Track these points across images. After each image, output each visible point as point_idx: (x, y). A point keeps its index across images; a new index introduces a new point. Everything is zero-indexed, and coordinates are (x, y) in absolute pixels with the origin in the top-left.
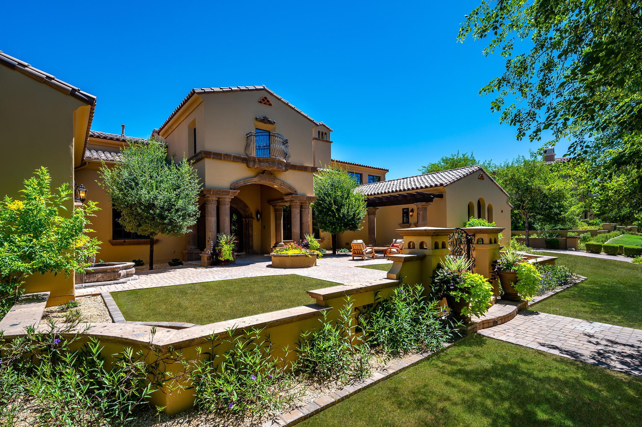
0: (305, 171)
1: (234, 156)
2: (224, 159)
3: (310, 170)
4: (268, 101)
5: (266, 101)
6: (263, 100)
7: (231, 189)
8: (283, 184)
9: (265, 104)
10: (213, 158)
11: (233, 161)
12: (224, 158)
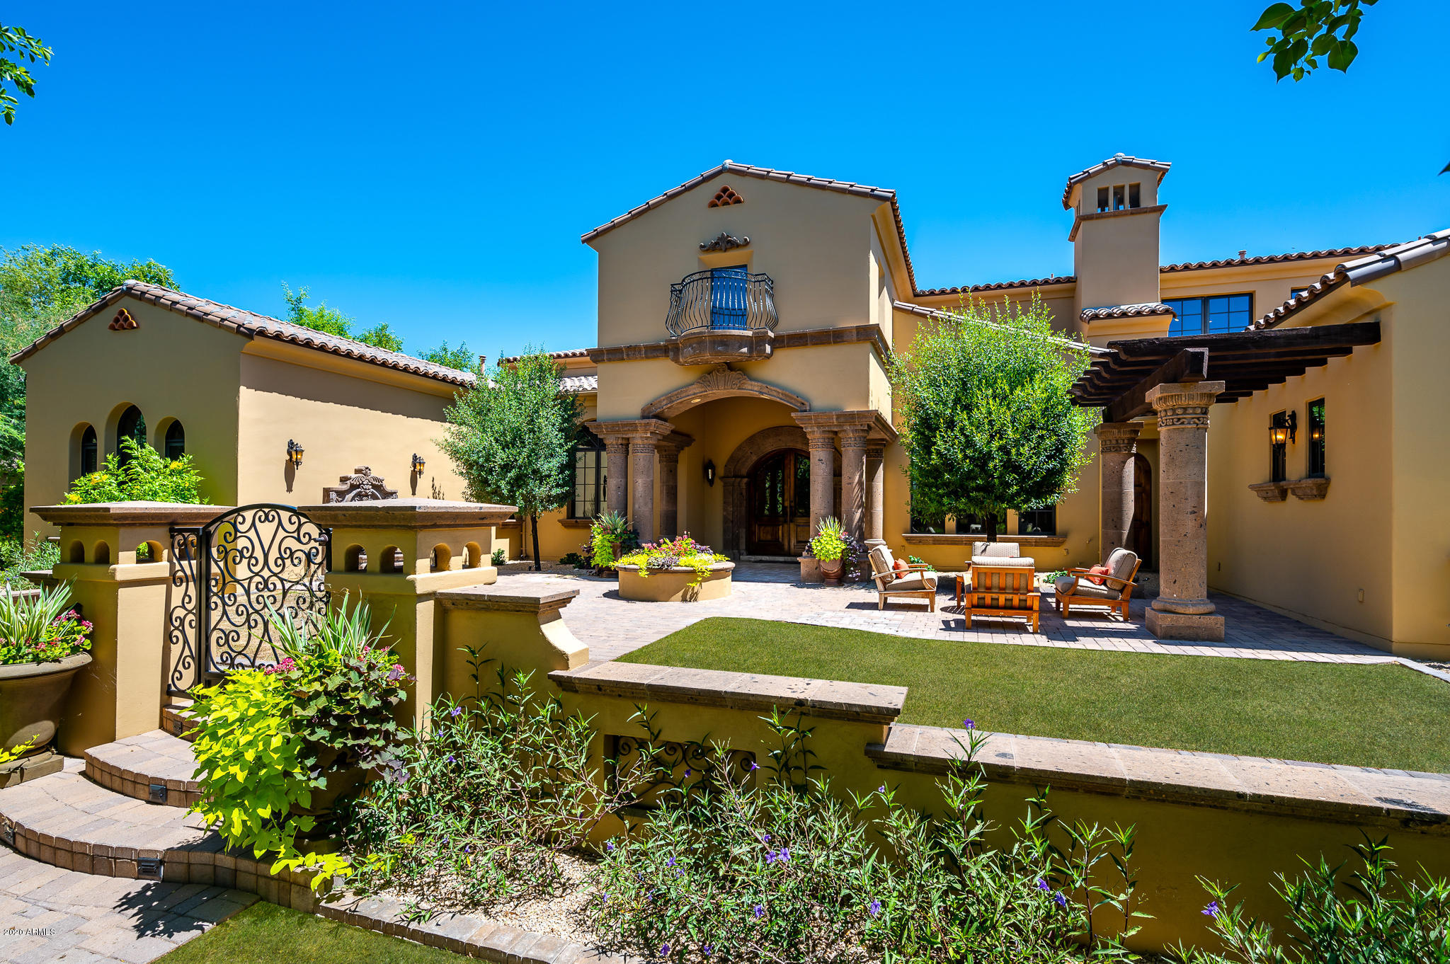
0: (835, 342)
1: (646, 347)
2: (629, 358)
3: (855, 337)
4: (731, 195)
5: (725, 197)
6: (719, 197)
7: (643, 417)
8: (765, 390)
9: (727, 203)
10: (609, 360)
11: (647, 358)
12: (628, 355)
